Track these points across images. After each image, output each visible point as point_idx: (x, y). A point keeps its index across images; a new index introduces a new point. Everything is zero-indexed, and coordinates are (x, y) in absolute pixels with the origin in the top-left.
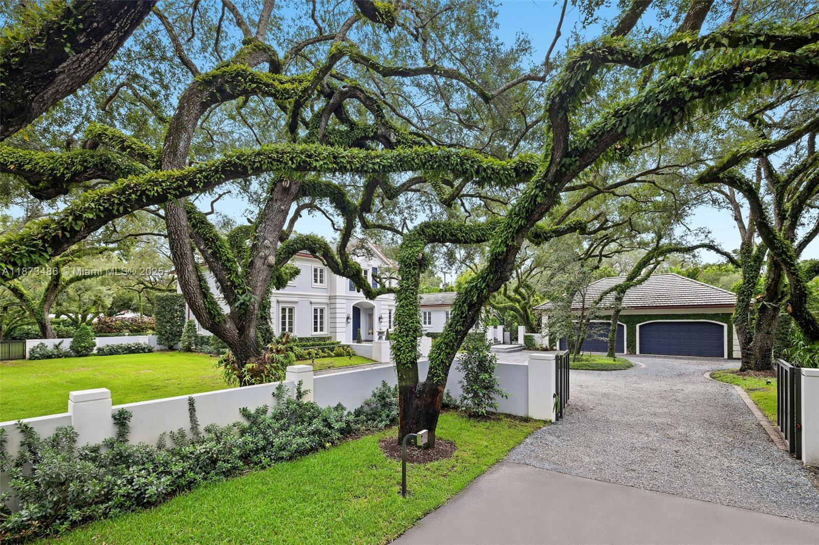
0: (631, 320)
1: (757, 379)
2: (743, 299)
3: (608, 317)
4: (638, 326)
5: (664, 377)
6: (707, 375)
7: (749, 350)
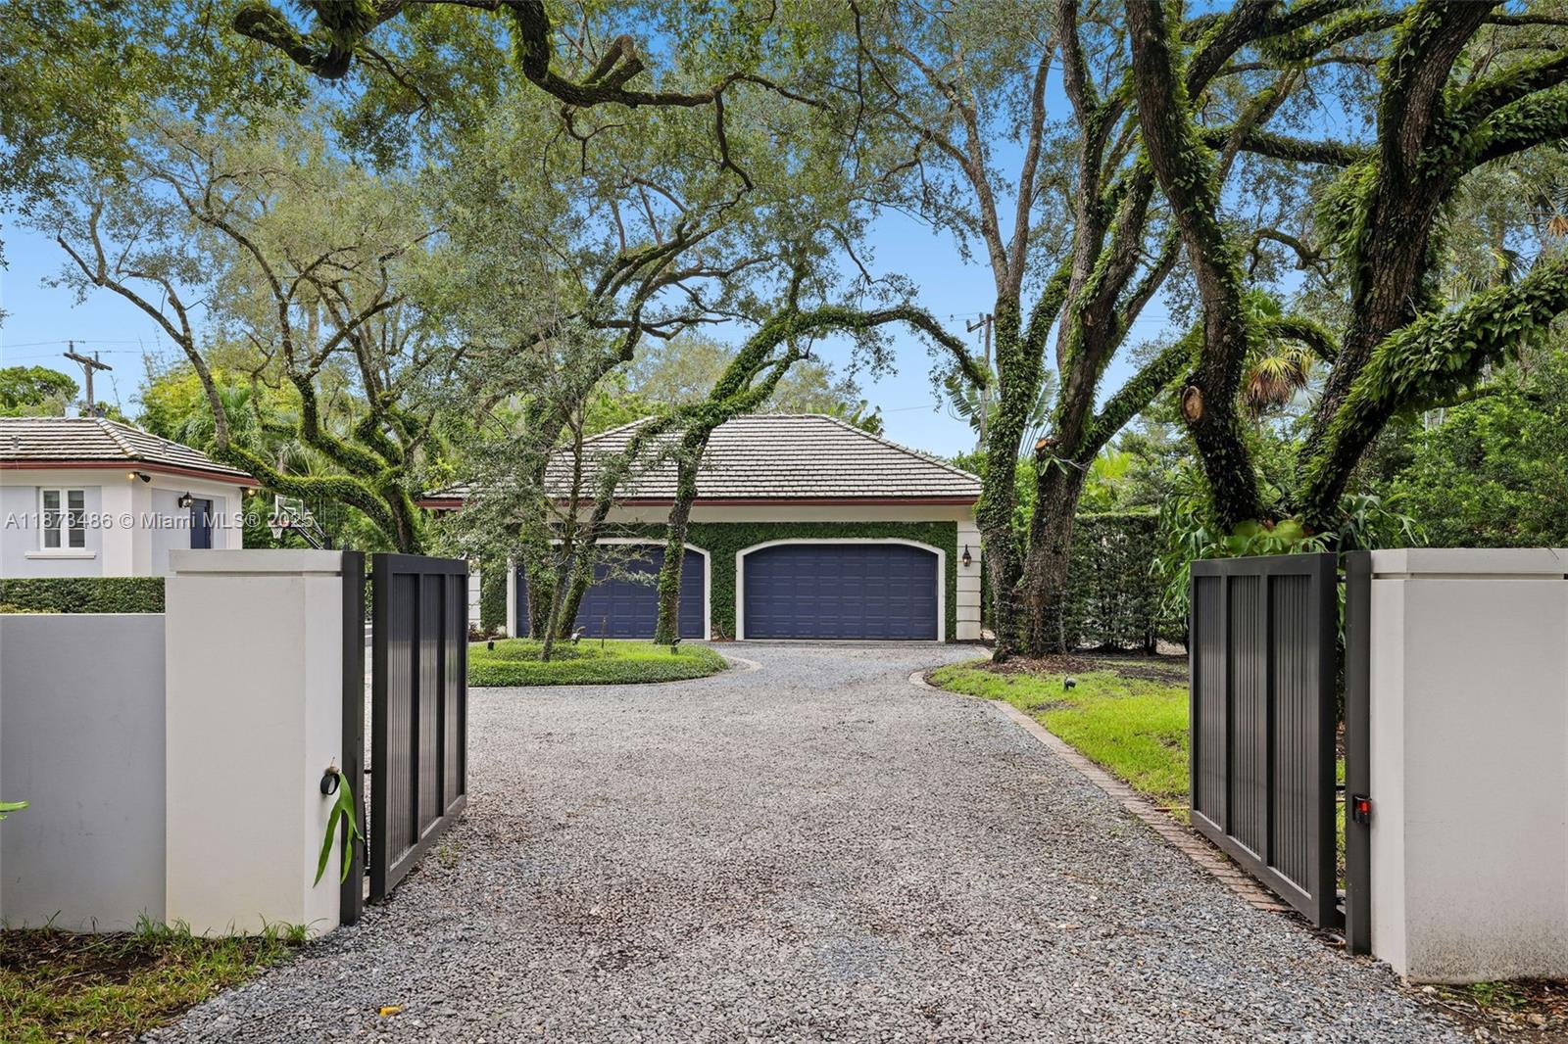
0: (725, 539)
1: (1037, 680)
2: (1002, 456)
3: (658, 530)
4: (740, 555)
5: (812, 690)
6: (917, 679)
7: (1014, 599)
